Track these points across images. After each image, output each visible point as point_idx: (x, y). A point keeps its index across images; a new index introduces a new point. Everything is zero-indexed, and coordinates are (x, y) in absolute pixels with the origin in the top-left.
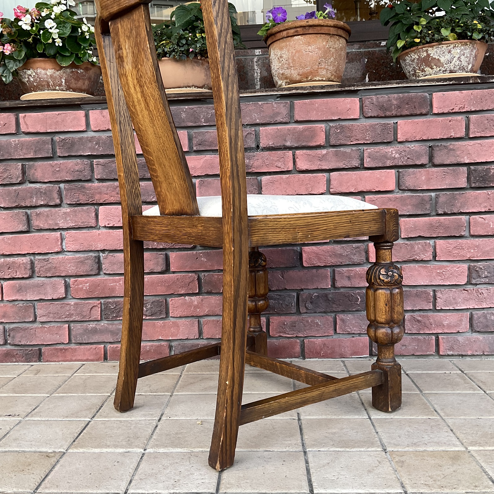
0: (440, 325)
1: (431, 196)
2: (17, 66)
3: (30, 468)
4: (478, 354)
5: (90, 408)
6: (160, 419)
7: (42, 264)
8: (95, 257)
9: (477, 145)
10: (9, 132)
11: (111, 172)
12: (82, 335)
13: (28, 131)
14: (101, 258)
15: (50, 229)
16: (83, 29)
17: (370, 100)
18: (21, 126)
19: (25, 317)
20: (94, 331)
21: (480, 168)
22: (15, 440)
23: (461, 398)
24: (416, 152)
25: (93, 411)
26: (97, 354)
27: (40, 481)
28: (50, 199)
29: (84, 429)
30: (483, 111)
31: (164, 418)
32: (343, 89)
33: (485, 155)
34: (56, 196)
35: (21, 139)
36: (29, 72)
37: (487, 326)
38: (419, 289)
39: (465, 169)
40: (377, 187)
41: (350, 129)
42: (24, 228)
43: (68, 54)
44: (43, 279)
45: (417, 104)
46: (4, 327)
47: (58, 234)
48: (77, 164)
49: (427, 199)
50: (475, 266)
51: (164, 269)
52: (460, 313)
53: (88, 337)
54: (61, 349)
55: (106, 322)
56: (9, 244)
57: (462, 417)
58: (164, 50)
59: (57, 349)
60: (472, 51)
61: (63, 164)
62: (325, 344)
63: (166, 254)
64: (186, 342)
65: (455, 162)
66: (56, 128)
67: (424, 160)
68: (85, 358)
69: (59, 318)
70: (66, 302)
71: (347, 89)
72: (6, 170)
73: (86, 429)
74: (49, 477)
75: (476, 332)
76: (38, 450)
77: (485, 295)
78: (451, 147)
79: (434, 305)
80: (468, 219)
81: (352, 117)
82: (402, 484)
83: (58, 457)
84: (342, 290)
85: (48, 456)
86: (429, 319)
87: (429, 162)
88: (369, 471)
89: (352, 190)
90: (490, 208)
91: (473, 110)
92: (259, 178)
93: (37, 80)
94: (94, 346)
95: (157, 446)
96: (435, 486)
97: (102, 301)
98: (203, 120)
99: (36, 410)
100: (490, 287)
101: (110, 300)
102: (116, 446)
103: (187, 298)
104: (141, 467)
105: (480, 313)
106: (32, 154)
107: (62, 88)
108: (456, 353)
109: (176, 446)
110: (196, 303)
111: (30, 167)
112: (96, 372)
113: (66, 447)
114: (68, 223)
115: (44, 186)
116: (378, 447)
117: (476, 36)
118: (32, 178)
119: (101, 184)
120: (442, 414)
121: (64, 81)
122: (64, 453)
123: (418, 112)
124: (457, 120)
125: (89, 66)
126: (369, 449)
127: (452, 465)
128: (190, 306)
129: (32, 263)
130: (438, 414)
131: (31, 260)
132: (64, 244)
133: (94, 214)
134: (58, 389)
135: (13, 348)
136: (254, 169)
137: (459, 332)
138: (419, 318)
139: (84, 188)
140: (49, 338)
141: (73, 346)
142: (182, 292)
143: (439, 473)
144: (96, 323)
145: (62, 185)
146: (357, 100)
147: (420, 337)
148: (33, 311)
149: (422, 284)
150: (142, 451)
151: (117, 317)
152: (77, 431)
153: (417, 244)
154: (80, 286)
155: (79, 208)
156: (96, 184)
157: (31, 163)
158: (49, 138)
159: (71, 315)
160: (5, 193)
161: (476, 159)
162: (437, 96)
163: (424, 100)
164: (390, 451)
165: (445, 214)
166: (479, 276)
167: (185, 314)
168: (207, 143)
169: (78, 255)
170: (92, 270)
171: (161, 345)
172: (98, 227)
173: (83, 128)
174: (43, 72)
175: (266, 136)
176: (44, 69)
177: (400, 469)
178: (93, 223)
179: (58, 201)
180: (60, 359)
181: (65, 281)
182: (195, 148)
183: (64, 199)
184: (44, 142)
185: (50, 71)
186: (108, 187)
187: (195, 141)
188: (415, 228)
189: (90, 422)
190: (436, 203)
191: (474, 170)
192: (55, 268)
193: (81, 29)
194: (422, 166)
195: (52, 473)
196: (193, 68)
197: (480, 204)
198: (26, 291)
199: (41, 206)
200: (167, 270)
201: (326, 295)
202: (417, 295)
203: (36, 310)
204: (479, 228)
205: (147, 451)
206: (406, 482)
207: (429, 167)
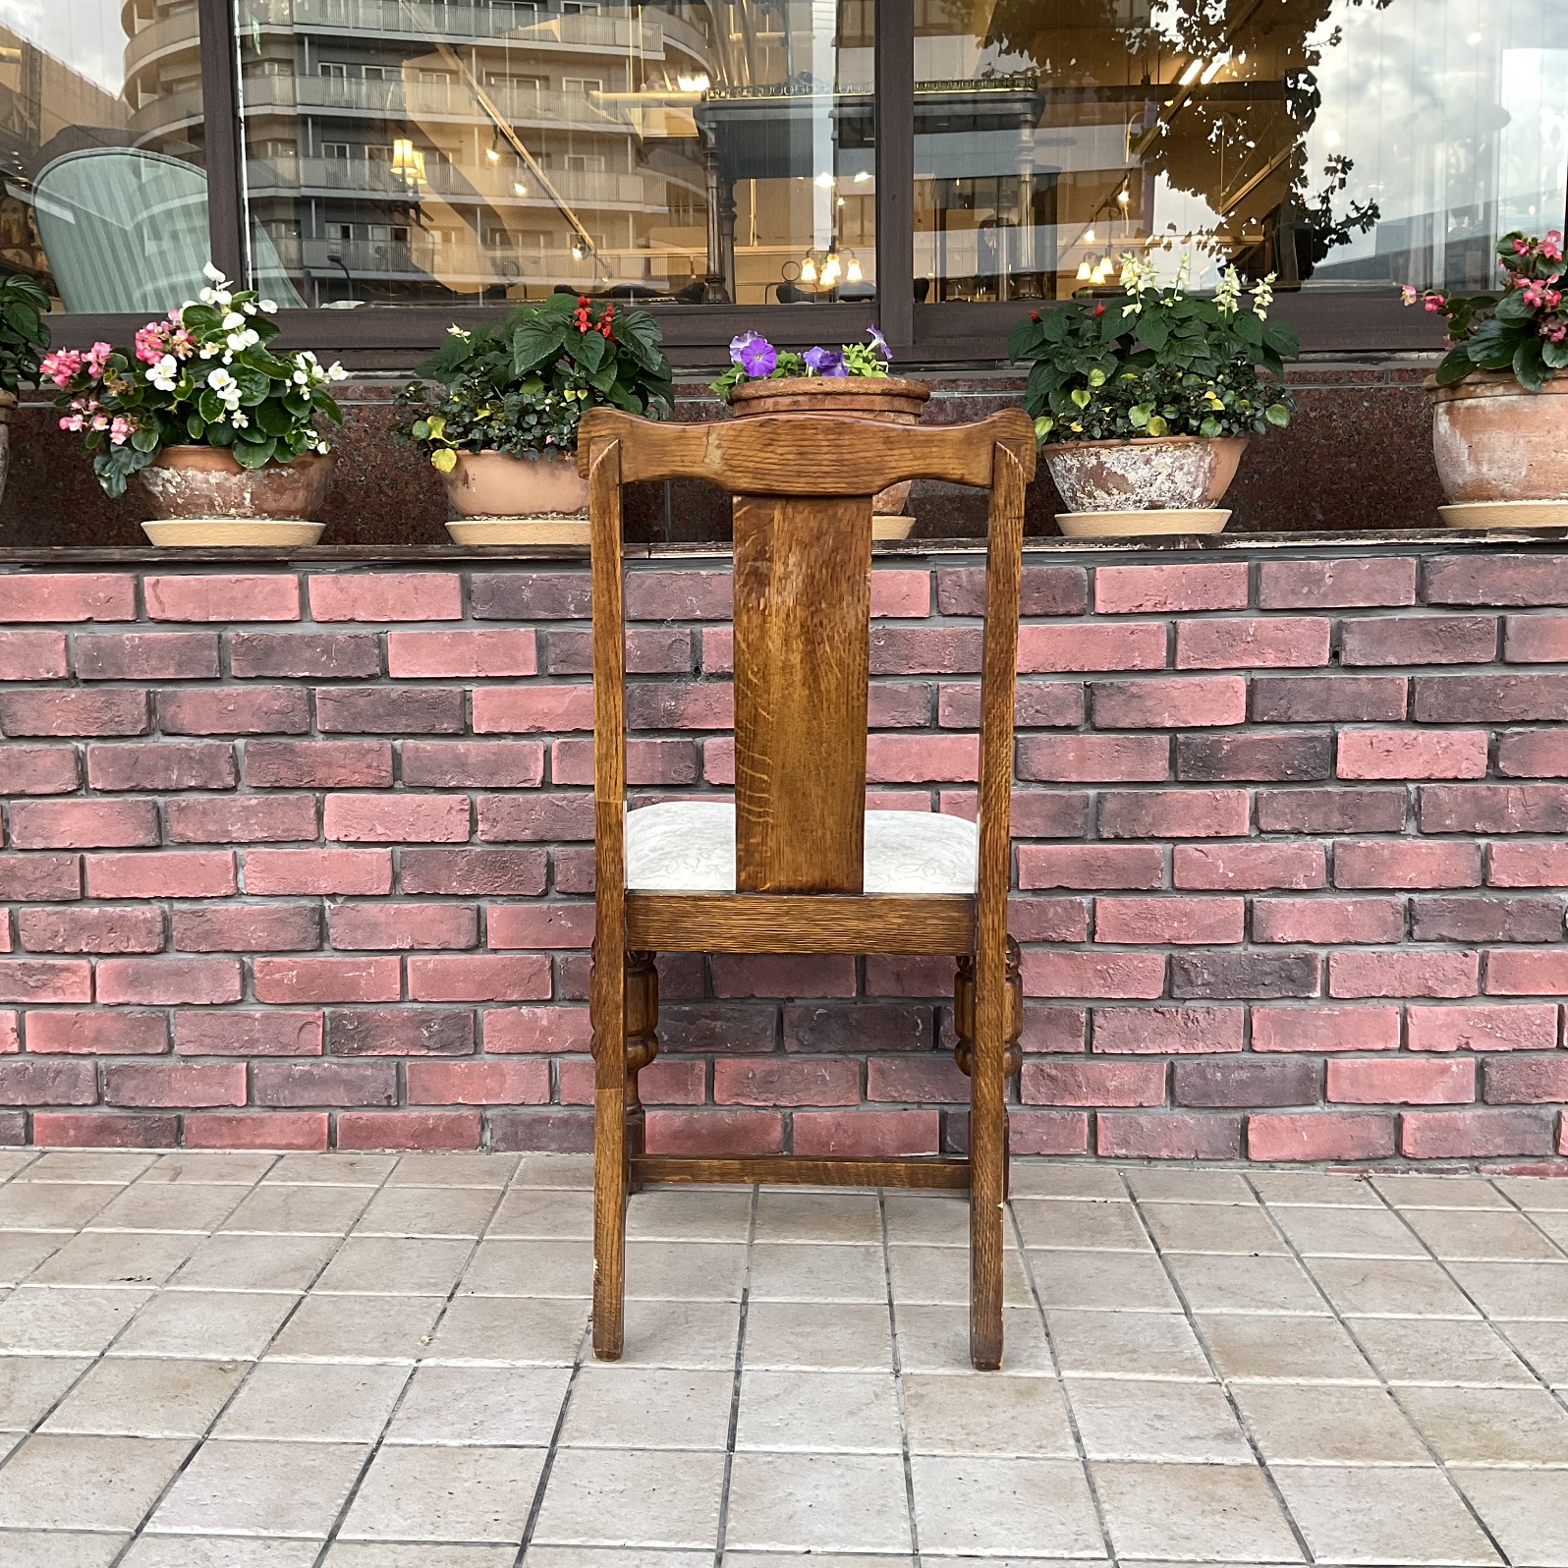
0: (1100, 1089)
1: (1087, 797)
2: (138, 463)
3: (189, 1391)
4: (1185, 1156)
5: (303, 1268)
6: (452, 1295)
7: (188, 924)
8: (313, 909)
9: (1192, 688)
10: (119, 618)
11: (355, 717)
12: (278, 1087)
13: (164, 617)
14: (327, 913)
15: (209, 843)
16: (296, 380)
17: (953, 577)
18: (148, 606)
19: (145, 1044)
20: (307, 1080)
21: (1197, 737)
22: (151, 1333)
23: (1099, 1264)
24: (1057, 698)
25: (308, 1273)
26: (311, 1132)
27: (212, 1418)
28: (211, 778)
29: (291, 1314)
30: (1208, 611)
31: (459, 1294)
32: (893, 552)
33: (1210, 711)
34: (226, 768)
35: (148, 635)
36: (166, 474)
37: (1206, 1095)
38: (1056, 1005)
39: (1165, 738)
40: (967, 773)
41: (908, 639)
42: (150, 839)
43: (259, 440)
44: (191, 956)
45: (1059, 593)
46: (96, 1064)
47: (227, 854)
48: (277, 696)
49: (1078, 804)
50: (1183, 959)
51: (473, 942)
52: (1147, 1062)
53: (293, 1094)
54: (229, 1120)
55: (335, 1060)
56: (114, 874)
57: (1081, 1308)
58: (485, 434)
59: (219, 1118)
60: (1201, 459)
61: (245, 694)
62: (839, 1125)
63: (479, 908)
64: (522, 1110)
65: (1143, 725)
66: (229, 614)
67: (1074, 717)
68: (284, 1142)
69: (226, 1048)
70: (241, 1009)
71: (901, 551)
72: (109, 705)
73: (297, 1313)
74: (230, 1410)
75: (1180, 1106)
76: (201, 1357)
77: (1203, 1024)
78: (1134, 690)
79: (1089, 1044)
80: (1169, 853)
81: (914, 614)
82: (905, 1438)
83: (242, 1371)
84: (882, 1001)
85: (221, 1368)
86: (1074, 1075)
87: (1086, 721)
88: (852, 1413)
89: (911, 779)
90: (1218, 829)
91: (1185, 609)
92: (698, 740)
93: (184, 493)
94: (305, 1114)
95: (445, 1354)
96: (966, 1444)
97: (327, 1010)
98: (572, 607)
99: (184, 1269)
100: (1214, 1005)
101: (346, 1010)
102: (361, 1353)
103: (525, 1010)
104: (408, 1396)
105: (1191, 1064)
106: (172, 670)
107: (242, 511)
108: (1135, 1153)
109: (482, 1355)
110: (545, 1022)
111: (168, 699)
112: (311, 1179)
113: (257, 1352)
114: (251, 832)
115: (199, 743)
116: (885, 1365)
117: (1207, 427)
118: (169, 725)
119: (330, 743)
120: (1043, 1298)
121: (248, 496)
122: (255, 1364)
123: (1062, 610)
124: (1146, 631)
125: (309, 459)
126: (866, 1370)
127: (1013, 1407)
128: (533, 1030)
129: (166, 919)
130: (1037, 1298)
131: (163, 912)
132: (240, 876)
133: (313, 811)
134: (227, 1218)
135: (117, 1112)
136: (686, 722)
137: (1141, 1106)
138: (1054, 1072)
139: (291, 750)
140: (199, 1093)
141: (255, 1112)
142: (514, 998)
143: (984, 1419)
144: (311, 1060)
145: (240, 743)
146: (923, 574)
147: (1054, 1114)
148: (164, 1030)
149: (1063, 994)
150: (413, 1362)
151: (360, 1049)
152: (276, 1317)
153: (1053, 905)
154: (277, 976)
155: (280, 796)
156: (320, 742)
157: (170, 689)
158: (212, 633)
159: (253, 1043)
160: (106, 758)
161: (1190, 719)
162: (1104, 573)
163: (1075, 584)
164: (906, 1375)
165: (1118, 839)
166: (1191, 983)
167: (519, 1047)
168: (579, 659)
169: (275, 904)
170: (304, 940)
171: (460, 1116)
172: (322, 840)
173: (294, 615)
174: (200, 476)
175: (717, 649)
176: (203, 470)
177: (911, 1409)
178: (310, 832)
179: (230, 781)
180: (226, 1142)
181: (243, 964)
182: (551, 670)
183: (243, 774)
184: (201, 644)
185: (217, 474)
186: (346, 751)
187: (552, 653)
188: (1049, 869)
189: (303, 1297)
190: (1098, 814)
191: (1183, 744)
192: (220, 932)
193: (292, 379)
194: (1069, 729)
195: (235, 1403)
196: (553, 475)
197: (1197, 820)
198: (150, 984)
199: (191, 789)
200: (478, 945)
201: (845, 1015)
202: (1051, 1020)
203: (172, 1028)
204: (1192, 874)
205: (421, 1364)
206: (914, 1433)
207: (1086, 731)
